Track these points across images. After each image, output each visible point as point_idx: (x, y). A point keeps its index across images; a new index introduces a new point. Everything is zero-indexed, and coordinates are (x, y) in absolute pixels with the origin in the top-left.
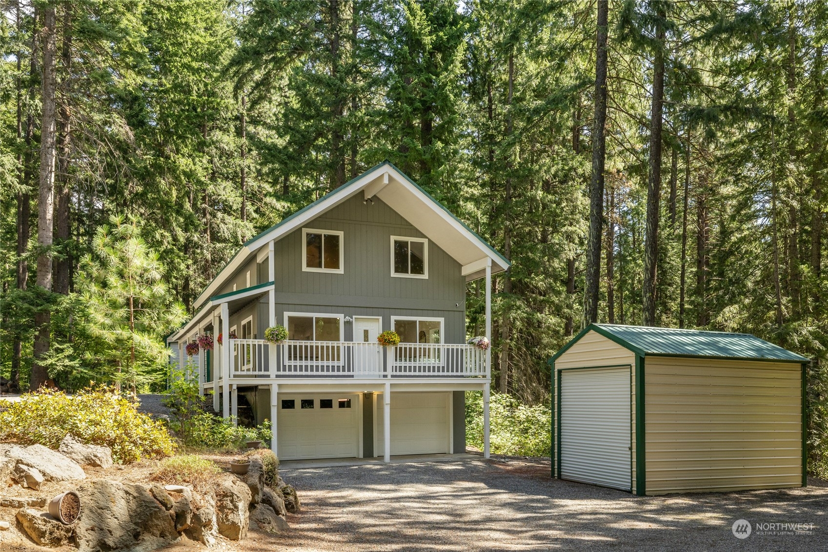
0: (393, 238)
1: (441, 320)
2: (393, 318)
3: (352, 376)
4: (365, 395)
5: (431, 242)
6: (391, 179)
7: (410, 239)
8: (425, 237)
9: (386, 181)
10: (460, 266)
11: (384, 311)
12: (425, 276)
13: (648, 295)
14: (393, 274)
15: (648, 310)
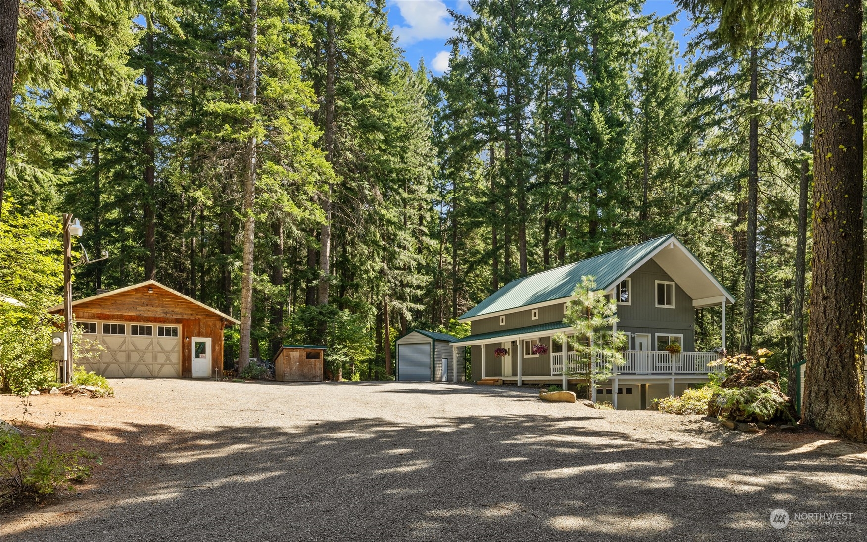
0: (657, 282)
1: (682, 335)
2: (657, 334)
3: (635, 374)
4: (642, 385)
5: (676, 284)
6: (674, 245)
7: (665, 283)
8: (673, 281)
9: (672, 247)
10: (692, 300)
11: (652, 330)
12: (673, 307)
13: (799, 319)
14: (657, 306)
15: (799, 329)
